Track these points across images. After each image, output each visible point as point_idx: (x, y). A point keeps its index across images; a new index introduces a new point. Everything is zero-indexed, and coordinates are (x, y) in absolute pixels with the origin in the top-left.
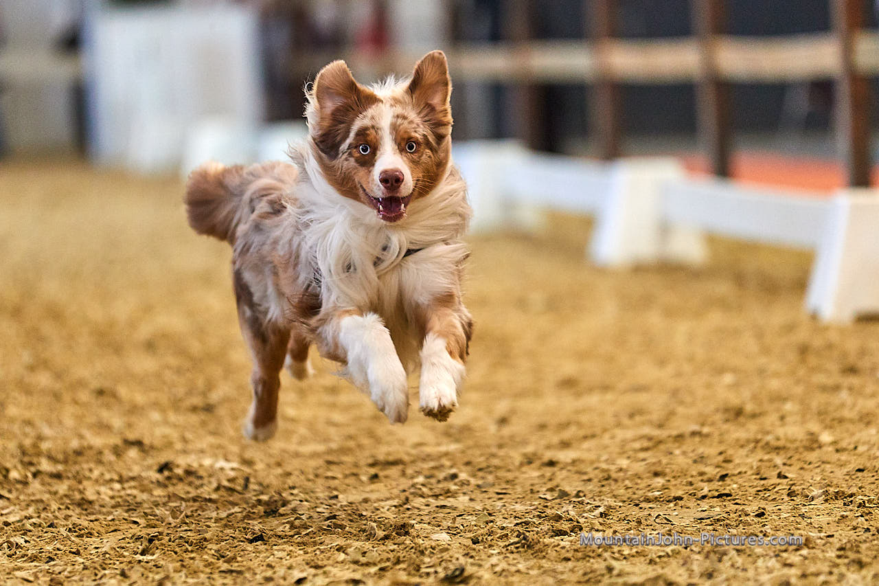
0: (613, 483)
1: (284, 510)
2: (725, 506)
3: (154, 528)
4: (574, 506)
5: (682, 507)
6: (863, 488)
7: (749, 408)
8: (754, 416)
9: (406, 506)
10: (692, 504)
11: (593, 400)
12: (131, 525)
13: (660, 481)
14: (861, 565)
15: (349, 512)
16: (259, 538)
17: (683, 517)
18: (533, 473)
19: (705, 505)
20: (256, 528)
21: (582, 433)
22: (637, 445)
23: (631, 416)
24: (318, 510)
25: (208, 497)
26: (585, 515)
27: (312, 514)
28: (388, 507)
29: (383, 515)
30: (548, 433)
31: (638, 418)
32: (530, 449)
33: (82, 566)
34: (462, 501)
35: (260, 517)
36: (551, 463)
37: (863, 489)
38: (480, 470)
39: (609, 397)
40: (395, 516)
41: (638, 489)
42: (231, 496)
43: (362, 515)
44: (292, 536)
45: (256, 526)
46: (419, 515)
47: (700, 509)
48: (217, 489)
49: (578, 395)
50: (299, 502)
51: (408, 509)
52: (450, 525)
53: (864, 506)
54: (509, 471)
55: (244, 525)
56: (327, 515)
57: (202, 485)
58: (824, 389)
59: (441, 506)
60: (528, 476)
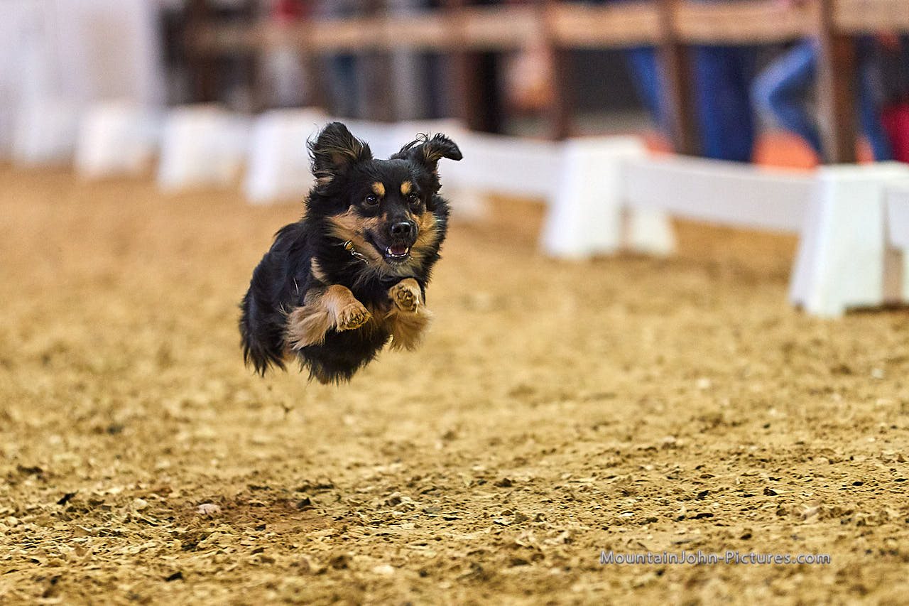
0: (577, 504)
1: (204, 544)
2: (706, 527)
3: (57, 566)
4: (534, 532)
5: (657, 530)
6: (861, 503)
7: (729, 415)
8: (734, 424)
9: (343, 536)
10: (668, 526)
11: (553, 409)
12: (31, 564)
13: (631, 500)
14: (862, 591)
15: (278, 543)
16: (177, 576)
17: (659, 541)
18: (485, 495)
19: (682, 527)
20: (173, 565)
21: (540, 448)
22: (603, 461)
23: (595, 428)
24: (243, 542)
25: (117, 530)
26: (547, 541)
27: (236, 547)
28: (322, 537)
29: (317, 547)
30: (500, 449)
31: (603, 429)
32: (481, 468)
34: (407, 528)
35: (177, 552)
36: (507, 483)
37: (862, 505)
38: (424, 493)
39: (569, 405)
40: (331, 547)
41: (605, 511)
42: (143, 528)
43: (293, 547)
44: (214, 573)
45: (173, 562)
46: (358, 545)
47: (678, 532)
48: (128, 521)
49: (534, 405)
50: (221, 534)
51: (345, 539)
52: (393, 555)
53: (864, 525)
54: (458, 493)
55: (160, 562)
56: (253, 548)
57: (110, 517)
58: (812, 392)
59: (383, 535)
60: (480, 497)
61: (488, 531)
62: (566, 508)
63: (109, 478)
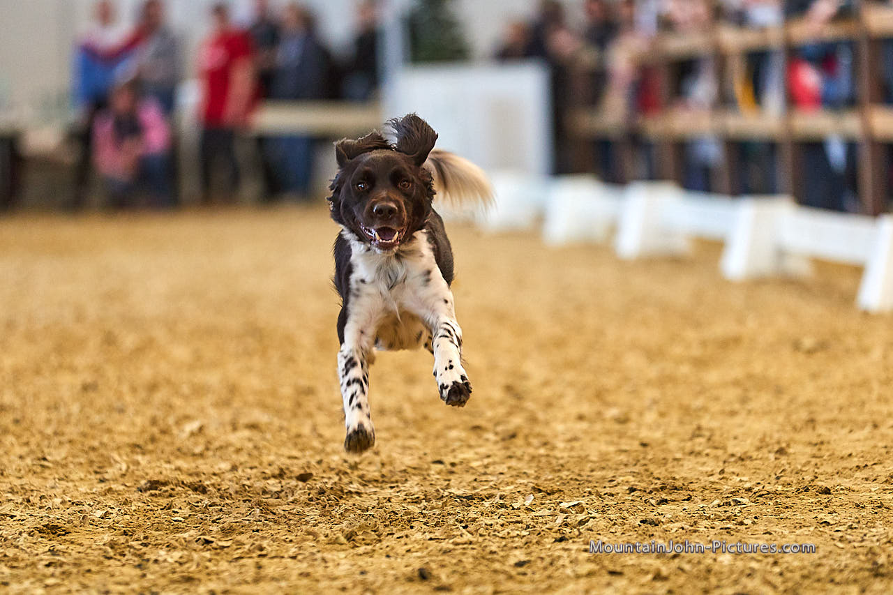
0: (885, 510)
15: (640, 532)
18: (809, 499)
28: (676, 529)
33: (393, 578)
36: (827, 491)
38: (760, 496)
54: (787, 497)
59: (726, 529)
60: (805, 501)
61: (812, 529)
62: (876, 513)
63: (502, 474)
